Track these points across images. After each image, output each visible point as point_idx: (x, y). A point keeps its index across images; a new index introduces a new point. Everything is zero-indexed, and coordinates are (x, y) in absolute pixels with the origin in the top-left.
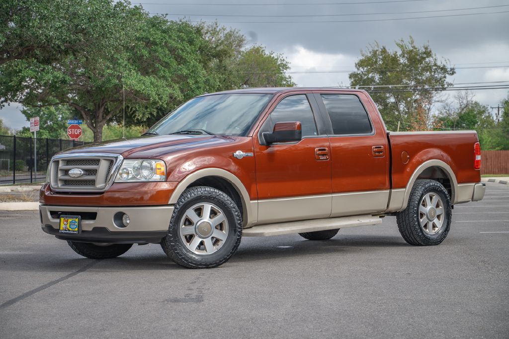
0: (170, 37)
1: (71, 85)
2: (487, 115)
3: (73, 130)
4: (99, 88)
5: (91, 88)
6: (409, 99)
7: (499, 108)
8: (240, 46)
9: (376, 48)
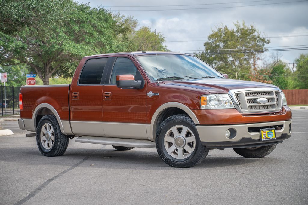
0: (92, 17)
1: (27, 51)
2: (287, 68)
3: (30, 81)
4: (47, 52)
5: (41, 52)
6: (241, 58)
7: (293, 63)
8: (135, 26)
9: (220, 27)
